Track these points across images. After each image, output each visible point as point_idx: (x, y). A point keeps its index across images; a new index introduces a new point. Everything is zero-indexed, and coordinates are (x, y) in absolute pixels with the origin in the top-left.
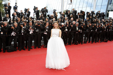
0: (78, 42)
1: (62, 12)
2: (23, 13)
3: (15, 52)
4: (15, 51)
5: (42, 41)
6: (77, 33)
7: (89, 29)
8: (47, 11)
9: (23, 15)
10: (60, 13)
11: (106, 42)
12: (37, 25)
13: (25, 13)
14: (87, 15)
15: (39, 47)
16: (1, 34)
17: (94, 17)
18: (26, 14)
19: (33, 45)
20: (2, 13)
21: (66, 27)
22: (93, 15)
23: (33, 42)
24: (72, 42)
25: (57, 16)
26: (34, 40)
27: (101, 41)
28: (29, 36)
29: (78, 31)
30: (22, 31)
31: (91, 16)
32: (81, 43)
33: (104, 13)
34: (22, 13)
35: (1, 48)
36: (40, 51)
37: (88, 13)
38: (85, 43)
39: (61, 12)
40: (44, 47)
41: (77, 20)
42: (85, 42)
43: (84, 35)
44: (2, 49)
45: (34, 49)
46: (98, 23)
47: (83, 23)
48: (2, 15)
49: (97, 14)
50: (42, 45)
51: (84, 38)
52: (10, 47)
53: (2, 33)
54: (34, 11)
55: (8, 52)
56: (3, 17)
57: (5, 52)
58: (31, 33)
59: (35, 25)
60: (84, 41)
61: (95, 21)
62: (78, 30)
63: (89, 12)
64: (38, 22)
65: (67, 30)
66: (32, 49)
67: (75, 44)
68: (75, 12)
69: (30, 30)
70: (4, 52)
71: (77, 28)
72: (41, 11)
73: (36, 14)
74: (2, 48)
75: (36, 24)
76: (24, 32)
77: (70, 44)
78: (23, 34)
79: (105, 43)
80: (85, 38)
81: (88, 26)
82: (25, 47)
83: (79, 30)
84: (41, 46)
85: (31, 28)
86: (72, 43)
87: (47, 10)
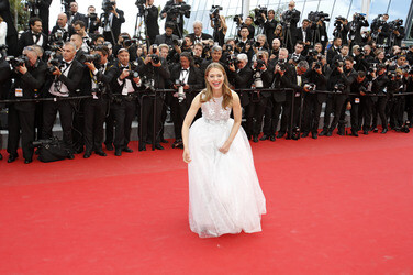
0: (302, 130)
1: (244, 17)
2: (99, 16)
3: (67, 161)
4: (69, 158)
5: (166, 124)
6: (297, 95)
7: (344, 81)
8: (186, 11)
9: (99, 24)
10: (237, 19)
11: (405, 131)
12: (150, 63)
13: (106, 15)
14: (338, 28)
15: (156, 147)
16: (17, 94)
17: (363, 36)
18: (107, 21)
19: (134, 136)
20: (19, 16)
21: (258, 74)
22: (359, 29)
23: (135, 125)
24: (278, 128)
25: (226, 30)
26: (139, 121)
27: (384, 126)
28: (119, 103)
29: (300, 89)
30: (94, 86)
31: (352, 31)
32: (310, 134)
33: (402, 21)
34: (93, 17)
35: (17, 147)
36: (160, 161)
37: (339, 21)
38: (326, 134)
39: (241, 16)
40: (174, 147)
41: (299, 47)
42: (327, 132)
43: (324, 105)
44: (20, 151)
45: (137, 152)
46: (378, 61)
47: (320, 58)
48: (17, 25)
49: (376, 24)
50: (166, 136)
51: (322, 115)
52: (50, 144)
53: (19, 93)
54: (137, 10)
55: (42, 160)
56: (21, 32)
57: (31, 161)
58: (125, 92)
59: (140, 62)
60: (321, 125)
61: (368, 52)
62: (303, 84)
63: (343, 19)
64: (154, 51)
65: (260, 84)
66: (129, 151)
67: (288, 138)
68: (293, 16)
69: (121, 83)
70: (29, 160)
71: (299, 78)
72: (166, 9)
73: (147, 22)
74: (20, 145)
75: (146, 60)
76: (100, 87)
77: (270, 135)
78: (95, 97)
79: (402, 136)
80: (327, 117)
81: (341, 69)
82: (104, 146)
83: (307, 85)
84: (163, 140)
85: (125, 72)
86: (277, 134)
87: (189, 7)
